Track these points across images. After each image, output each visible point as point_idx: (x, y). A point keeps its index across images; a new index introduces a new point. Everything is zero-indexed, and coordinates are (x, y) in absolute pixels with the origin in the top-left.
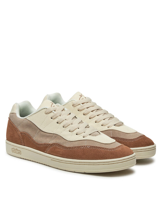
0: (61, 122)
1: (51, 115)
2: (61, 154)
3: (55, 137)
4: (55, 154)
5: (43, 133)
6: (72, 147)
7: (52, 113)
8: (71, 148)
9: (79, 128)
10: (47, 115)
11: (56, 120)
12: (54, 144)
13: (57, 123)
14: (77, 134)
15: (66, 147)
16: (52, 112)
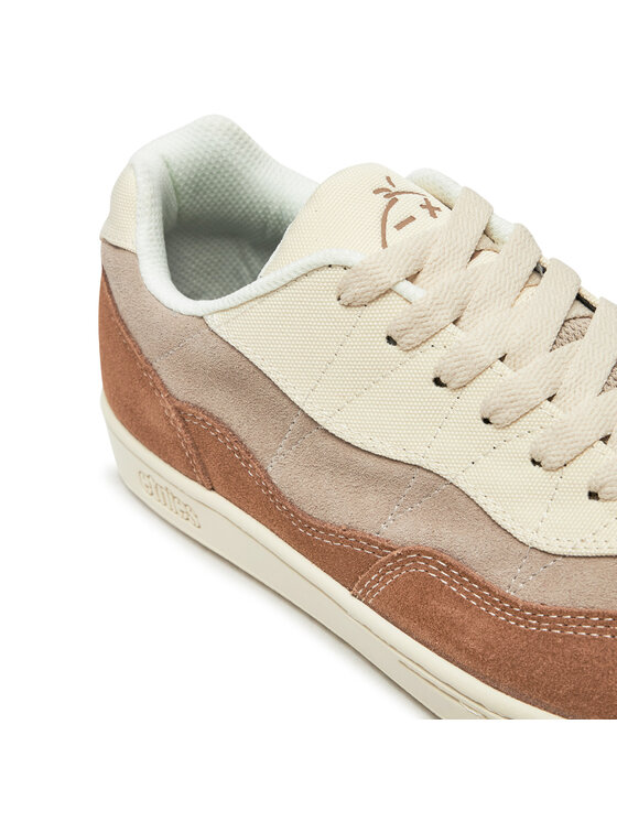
0: (461, 377)
1: (387, 314)
2: (472, 655)
3: (427, 491)
4: (426, 634)
5: (330, 442)
6: (560, 613)
7: (392, 297)
8: (547, 613)
9: (605, 439)
10: (353, 313)
11: (429, 361)
12: (420, 553)
13: (437, 382)
14: (593, 495)
15: (514, 604)
16: (389, 291)
